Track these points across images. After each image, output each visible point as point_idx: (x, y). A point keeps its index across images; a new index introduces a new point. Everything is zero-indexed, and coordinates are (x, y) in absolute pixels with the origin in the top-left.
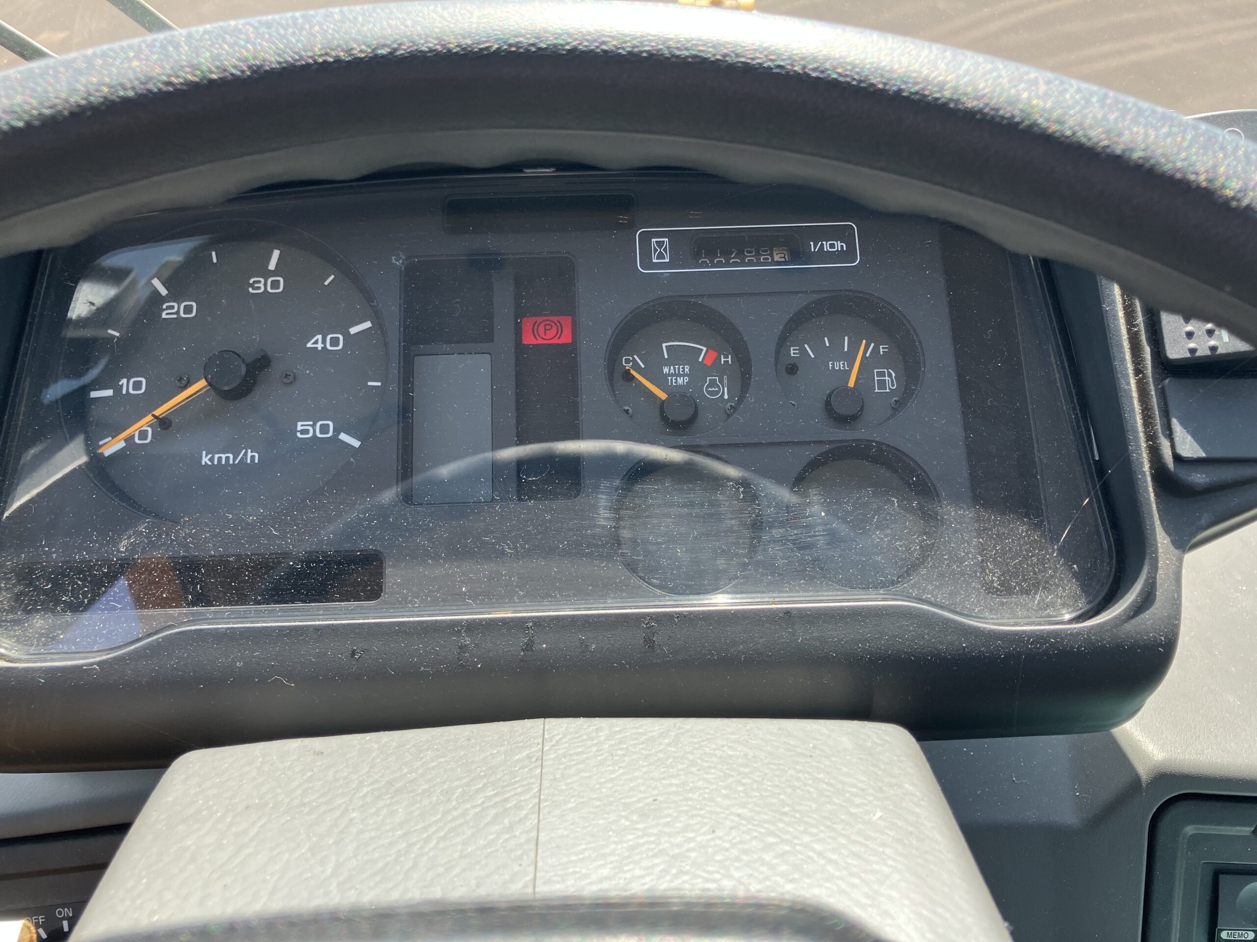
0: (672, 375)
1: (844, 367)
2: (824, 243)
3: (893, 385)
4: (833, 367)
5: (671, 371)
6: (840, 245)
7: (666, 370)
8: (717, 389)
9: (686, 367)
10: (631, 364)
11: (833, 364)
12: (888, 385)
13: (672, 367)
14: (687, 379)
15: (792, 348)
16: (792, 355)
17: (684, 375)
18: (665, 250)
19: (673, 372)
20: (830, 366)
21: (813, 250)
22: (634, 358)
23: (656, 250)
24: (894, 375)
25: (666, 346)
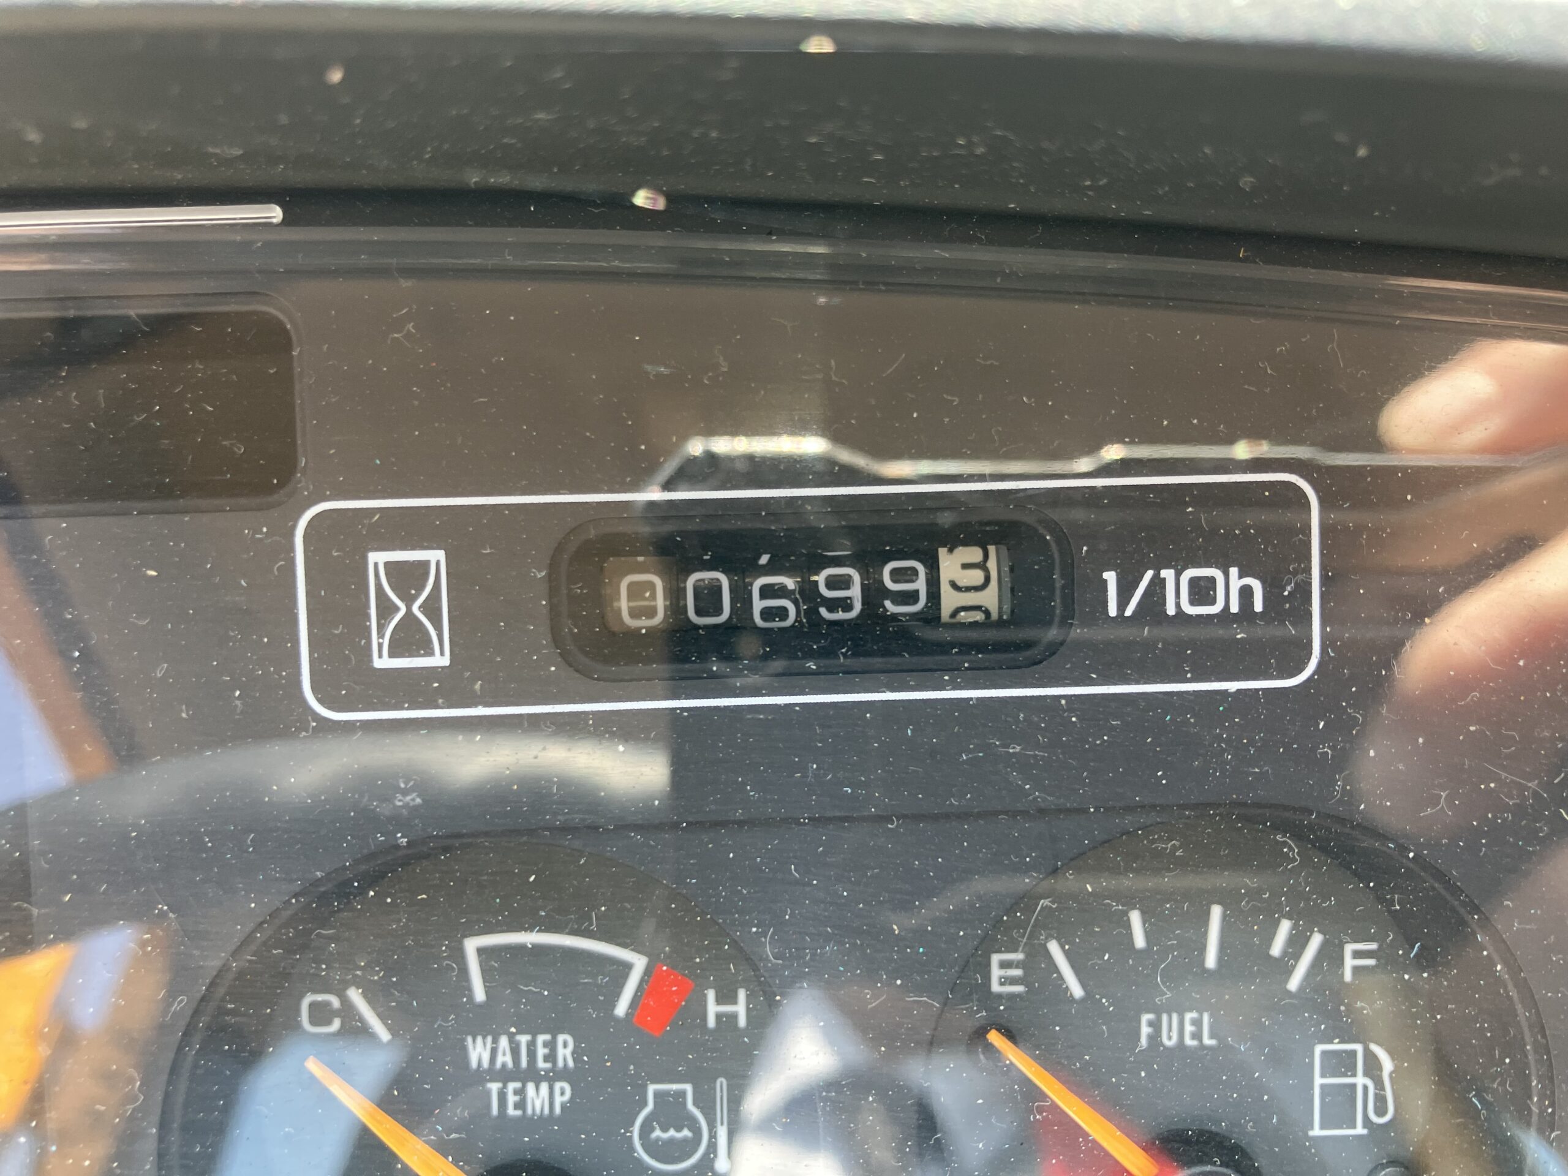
0: (505, 1076)
1: (1197, 1036)
2: (1168, 574)
3: (1381, 1111)
4: (1155, 1038)
5: (500, 1060)
6: (1236, 583)
7: (478, 1052)
8: (686, 1133)
9: (561, 1038)
10: (336, 1024)
11: (1155, 1025)
12: (1364, 1107)
13: (504, 1042)
14: (563, 1092)
15: (996, 958)
16: (996, 987)
17: (554, 1076)
18: (432, 608)
19: (508, 1059)
20: (1145, 1030)
21: (1113, 611)
22: (346, 1003)
23: (386, 609)
24: (1387, 1065)
25: (481, 951)
